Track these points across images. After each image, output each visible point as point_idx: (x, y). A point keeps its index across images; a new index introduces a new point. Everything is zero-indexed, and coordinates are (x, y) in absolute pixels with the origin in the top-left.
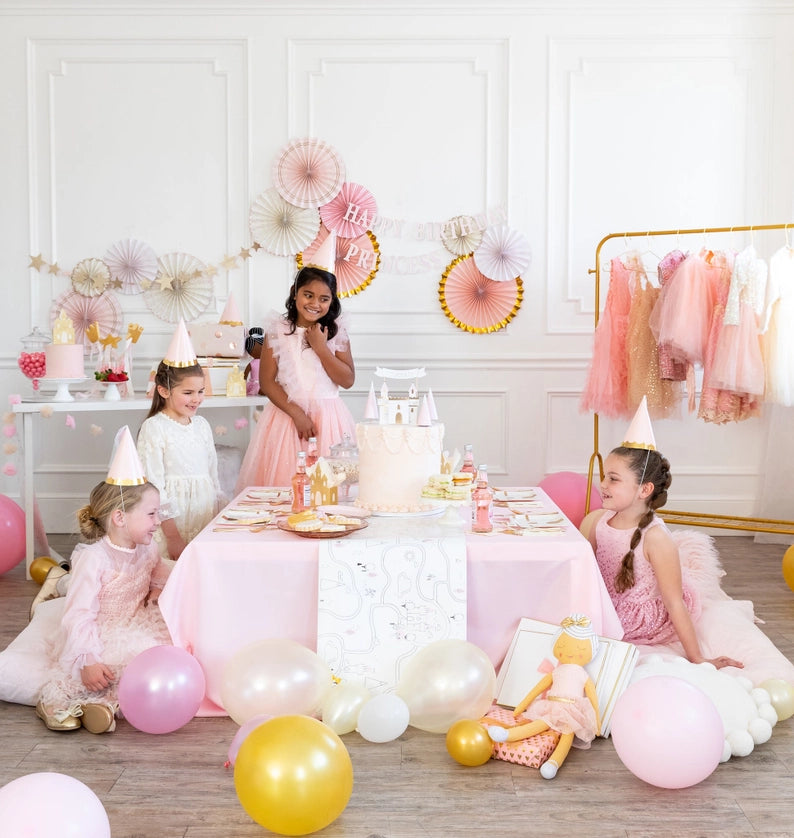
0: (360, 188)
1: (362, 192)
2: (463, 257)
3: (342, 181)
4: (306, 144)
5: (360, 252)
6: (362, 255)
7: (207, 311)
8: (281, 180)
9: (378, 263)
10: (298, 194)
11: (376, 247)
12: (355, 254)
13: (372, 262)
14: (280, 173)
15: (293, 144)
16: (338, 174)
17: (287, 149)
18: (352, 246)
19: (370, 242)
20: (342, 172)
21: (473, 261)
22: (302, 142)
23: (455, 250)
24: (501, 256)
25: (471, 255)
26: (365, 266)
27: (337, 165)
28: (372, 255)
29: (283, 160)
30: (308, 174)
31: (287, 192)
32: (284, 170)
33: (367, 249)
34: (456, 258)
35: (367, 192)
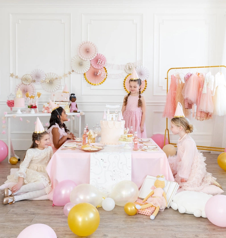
1: (102, 56)
2: (130, 74)
3: (97, 53)
4: (87, 43)
5: (102, 73)
7: (59, 89)
8: (80, 53)
9: (107, 76)
10: (84, 57)
11: (106, 71)
12: (100, 73)
13: (105, 75)
14: (79, 51)
17: (82, 44)
18: (100, 71)
20: (97, 51)
23: (128, 72)
24: (141, 74)
26: (103, 77)
27: (95, 48)
28: (105, 74)
29: (80, 47)
30: (87, 51)
31: (82, 56)
32: (81, 50)
33: (103, 72)
34: (128, 74)
35: (104, 56)
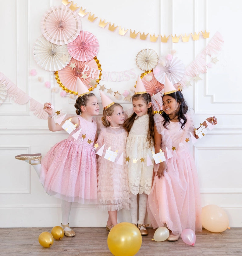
0: (90, 34)
1: (91, 36)
2: (147, 72)
3: (79, 30)
4: (60, 9)
5: (90, 69)
6: (92, 71)
7: (4, 103)
8: (45, 29)
9: (100, 75)
10: (54, 37)
11: (99, 66)
12: (88, 70)
13: (97, 75)
14: (44, 25)
15: (53, 9)
16: (77, 26)
17: (49, 12)
18: (86, 66)
19: (96, 64)
20: (79, 25)
21: (153, 73)
22: (58, 8)
23: (143, 68)
24: (169, 71)
25: (152, 71)
26: (93, 77)
27: (77, 21)
28: (97, 71)
29: (46, 17)
30: (60, 26)
31: (48, 35)
32: (47, 23)
33: (94, 68)
34: (144, 72)
35: (94, 36)
